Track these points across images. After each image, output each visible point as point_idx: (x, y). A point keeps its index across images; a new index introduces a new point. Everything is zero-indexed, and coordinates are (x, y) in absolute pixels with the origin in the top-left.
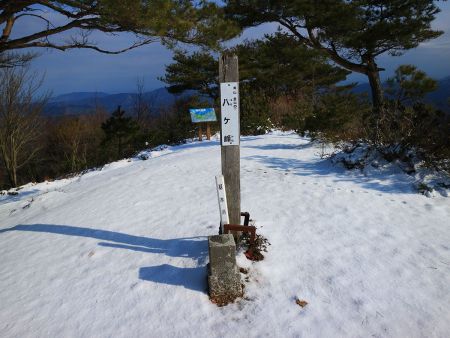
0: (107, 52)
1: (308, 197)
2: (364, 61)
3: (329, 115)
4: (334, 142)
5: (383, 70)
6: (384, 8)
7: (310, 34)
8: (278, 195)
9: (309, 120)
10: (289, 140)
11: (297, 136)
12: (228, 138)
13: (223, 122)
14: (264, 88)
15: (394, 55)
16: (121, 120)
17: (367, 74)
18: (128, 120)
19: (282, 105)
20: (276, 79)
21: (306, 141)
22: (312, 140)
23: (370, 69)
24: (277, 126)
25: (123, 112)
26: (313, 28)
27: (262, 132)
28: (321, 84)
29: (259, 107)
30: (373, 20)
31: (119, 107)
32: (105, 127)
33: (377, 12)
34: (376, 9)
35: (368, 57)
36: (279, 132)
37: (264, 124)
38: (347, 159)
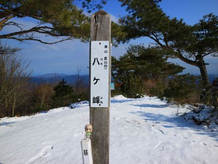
0: (46, 43)
1: (170, 147)
2: (197, 59)
3: (179, 88)
4: (182, 104)
5: (208, 64)
6: (207, 32)
7: (167, 44)
8: (148, 144)
9: (166, 91)
10: (154, 102)
11: (159, 100)
12: (97, 100)
13: (92, 82)
14: (141, 74)
15: (214, 56)
16: (64, 86)
17: (198, 66)
18: (68, 86)
19: (150, 83)
20: (147, 70)
21: (164, 103)
22: (168, 103)
23: (201, 64)
24: (148, 94)
25: (66, 82)
26: (168, 41)
27: (139, 97)
28: (170, 74)
29: (138, 83)
30: (201, 38)
31: (64, 79)
32: (55, 89)
33: (203, 34)
34: (202, 32)
35: (199, 57)
36: (148, 97)
37: (140, 93)
38: (197, 118)
